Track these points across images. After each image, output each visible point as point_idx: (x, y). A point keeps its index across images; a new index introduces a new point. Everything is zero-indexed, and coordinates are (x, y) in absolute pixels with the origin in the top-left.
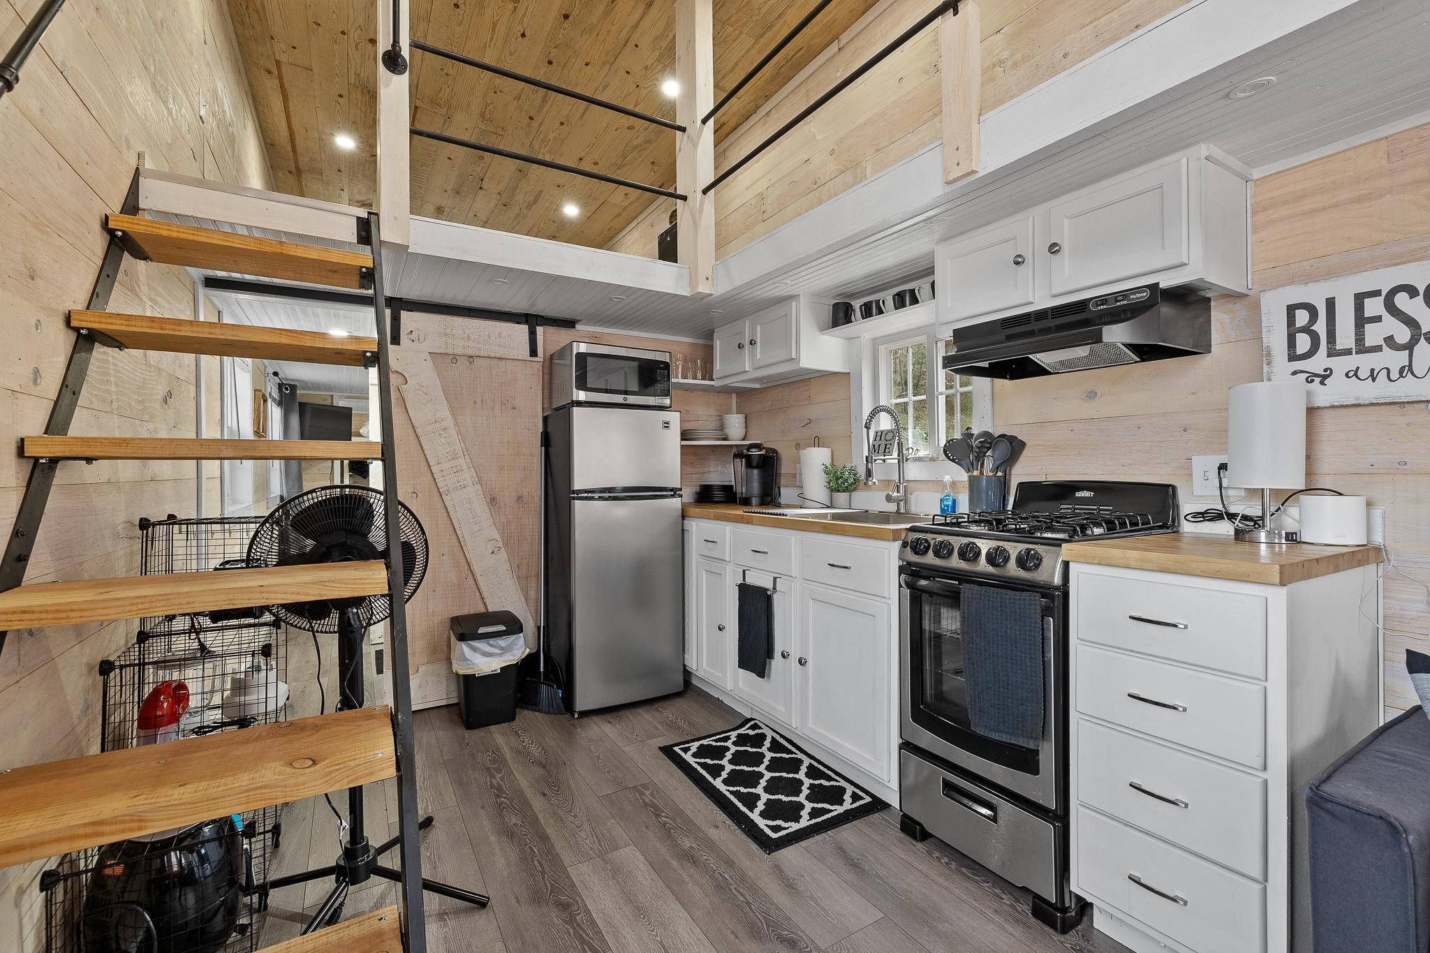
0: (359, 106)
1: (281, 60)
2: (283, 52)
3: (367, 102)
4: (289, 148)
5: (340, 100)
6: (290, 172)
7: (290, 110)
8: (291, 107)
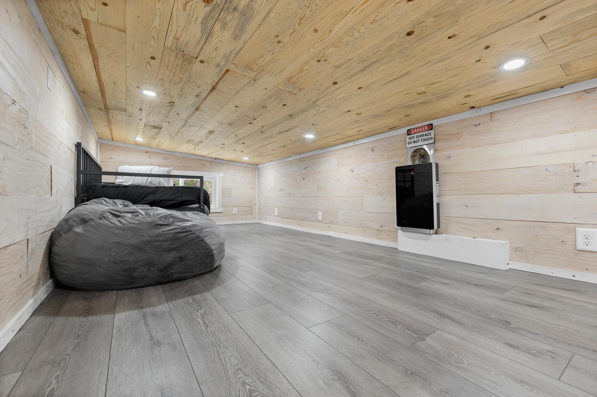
0: (169, 67)
1: (89, 19)
2: (92, 9)
3: (179, 64)
4: (99, 95)
5: (152, 62)
6: (100, 109)
7: (100, 68)
8: (101, 66)
